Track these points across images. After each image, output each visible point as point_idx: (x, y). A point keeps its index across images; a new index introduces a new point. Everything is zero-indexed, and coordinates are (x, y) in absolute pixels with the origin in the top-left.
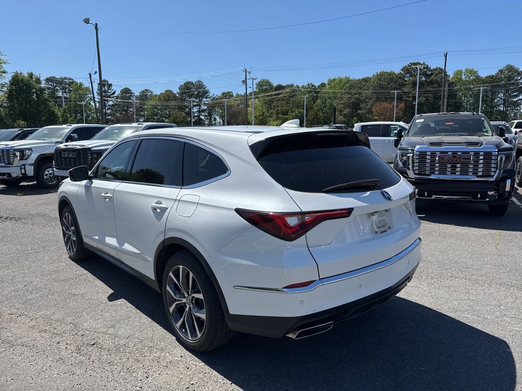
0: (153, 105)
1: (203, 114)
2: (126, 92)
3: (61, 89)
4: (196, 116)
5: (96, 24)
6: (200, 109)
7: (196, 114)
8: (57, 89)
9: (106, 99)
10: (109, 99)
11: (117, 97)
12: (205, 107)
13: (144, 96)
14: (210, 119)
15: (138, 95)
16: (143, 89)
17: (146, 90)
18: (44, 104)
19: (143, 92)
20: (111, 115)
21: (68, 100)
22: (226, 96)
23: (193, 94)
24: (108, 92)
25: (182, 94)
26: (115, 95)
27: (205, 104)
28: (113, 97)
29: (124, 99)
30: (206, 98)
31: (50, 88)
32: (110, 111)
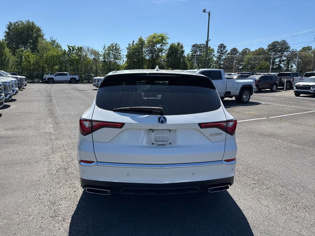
0: (249, 58)
1: (282, 63)
2: (234, 50)
3: (199, 51)
4: (277, 65)
5: (209, 12)
6: (281, 59)
7: (278, 63)
8: (197, 51)
9: (222, 55)
10: (223, 55)
11: (228, 54)
12: (285, 58)
13: (245, 52)
14: (288, 66)
15: (241, 52)
16: (244, 48)
17: (246, 49)
18: (183, 59)
19: (244, 50)
20: (223, 64)
21: (201, 56)
22: (306, 49)
23: (277, 50)
24: (223, 51)
25: (269, 50)
26: (227, 52)
27: (285, 56)
28: (225, 54)
29: (232, 55)
30: (287, 52)
31: (194, 50)
32: (223, 62)
